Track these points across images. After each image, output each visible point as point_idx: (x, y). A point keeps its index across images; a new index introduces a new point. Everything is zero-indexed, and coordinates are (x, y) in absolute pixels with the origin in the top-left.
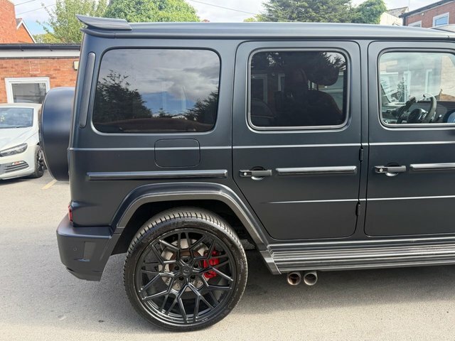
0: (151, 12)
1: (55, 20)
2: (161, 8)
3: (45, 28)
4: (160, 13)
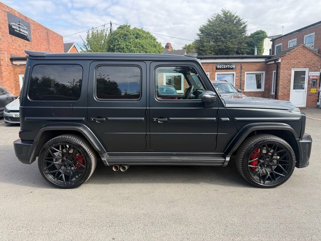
0: (131, 40)
1: (86, 44)
2: (137, 38)
3: (80, 48)
4: (136, 40)
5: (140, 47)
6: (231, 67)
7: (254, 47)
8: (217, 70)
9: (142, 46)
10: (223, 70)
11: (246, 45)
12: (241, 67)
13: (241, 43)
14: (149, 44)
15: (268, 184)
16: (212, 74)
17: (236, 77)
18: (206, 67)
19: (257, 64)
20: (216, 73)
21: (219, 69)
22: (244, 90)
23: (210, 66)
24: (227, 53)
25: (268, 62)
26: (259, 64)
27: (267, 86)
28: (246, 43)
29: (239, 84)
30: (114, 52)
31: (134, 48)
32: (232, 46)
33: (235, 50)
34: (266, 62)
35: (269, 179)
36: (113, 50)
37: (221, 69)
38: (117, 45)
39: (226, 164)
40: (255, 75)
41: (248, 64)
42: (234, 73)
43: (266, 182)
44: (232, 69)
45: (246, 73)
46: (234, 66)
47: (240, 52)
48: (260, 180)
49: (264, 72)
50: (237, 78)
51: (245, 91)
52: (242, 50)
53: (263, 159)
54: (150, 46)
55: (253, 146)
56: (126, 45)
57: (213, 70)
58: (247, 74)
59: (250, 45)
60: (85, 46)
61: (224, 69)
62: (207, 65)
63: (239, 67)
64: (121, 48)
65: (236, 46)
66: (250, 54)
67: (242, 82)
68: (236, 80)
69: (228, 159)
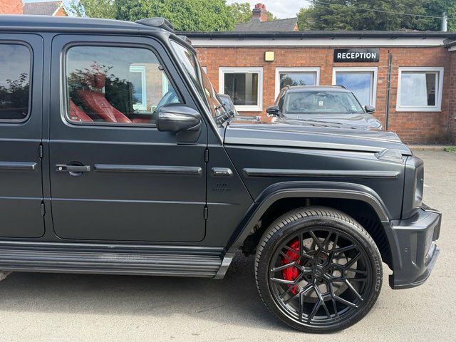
5: (184, 11)
6: (367, 56)
7: (440, 14)
8: (336, 64)
9: (188, 9)
10: (350, 64)
11: (423, 10)
12: (391, 57)
13: (411, 6)
14: (204, 4)
15: (320, 323)
16: (325, 72)
17: (379, 78)
18: (313, 55)
19: (426, 51)
20: (335, 70)
21: (341, 60)
22: (395, 107)
23: (322, 54)
24: (381, 26)
25: (449, 47)
26: (430, 51)
27: (447, 101)
28: (424, 7)
29: (385, 95)
30: (128, 20)
31: (171, 14)
32: (391, 12)
33: (399, 20)
34: (447, 47)
35: (321, 312)
36: (127, 18)
37: (346, 60)
38: (136, 6)
39: (223, 273)
40: (424, 75)
41: (405, 51)
42: (375, 69)
43: (315, 318)
44: (371, 60)
45: (400, 70)
46: (374, 56)
47: (409, 24)
48: (300, 313)
49: (441, 70)
50: (380, 82)
51: (398, 109)
52: (414, 20)
53: (311, 266)
54: (206, 10)
55: (281, 234)
56: (154, 7)
57: (327, 62)
58: (403, 72)
59: (433, 10)
60: (74, 7)
61: (350, 60)
62: (314, 52)
63: (384, 57)
64: (143, 13)
65: (402, 13)
66: (433, 29)
67: (392, 91)
68: (378, 84)
69: (227, 262)
